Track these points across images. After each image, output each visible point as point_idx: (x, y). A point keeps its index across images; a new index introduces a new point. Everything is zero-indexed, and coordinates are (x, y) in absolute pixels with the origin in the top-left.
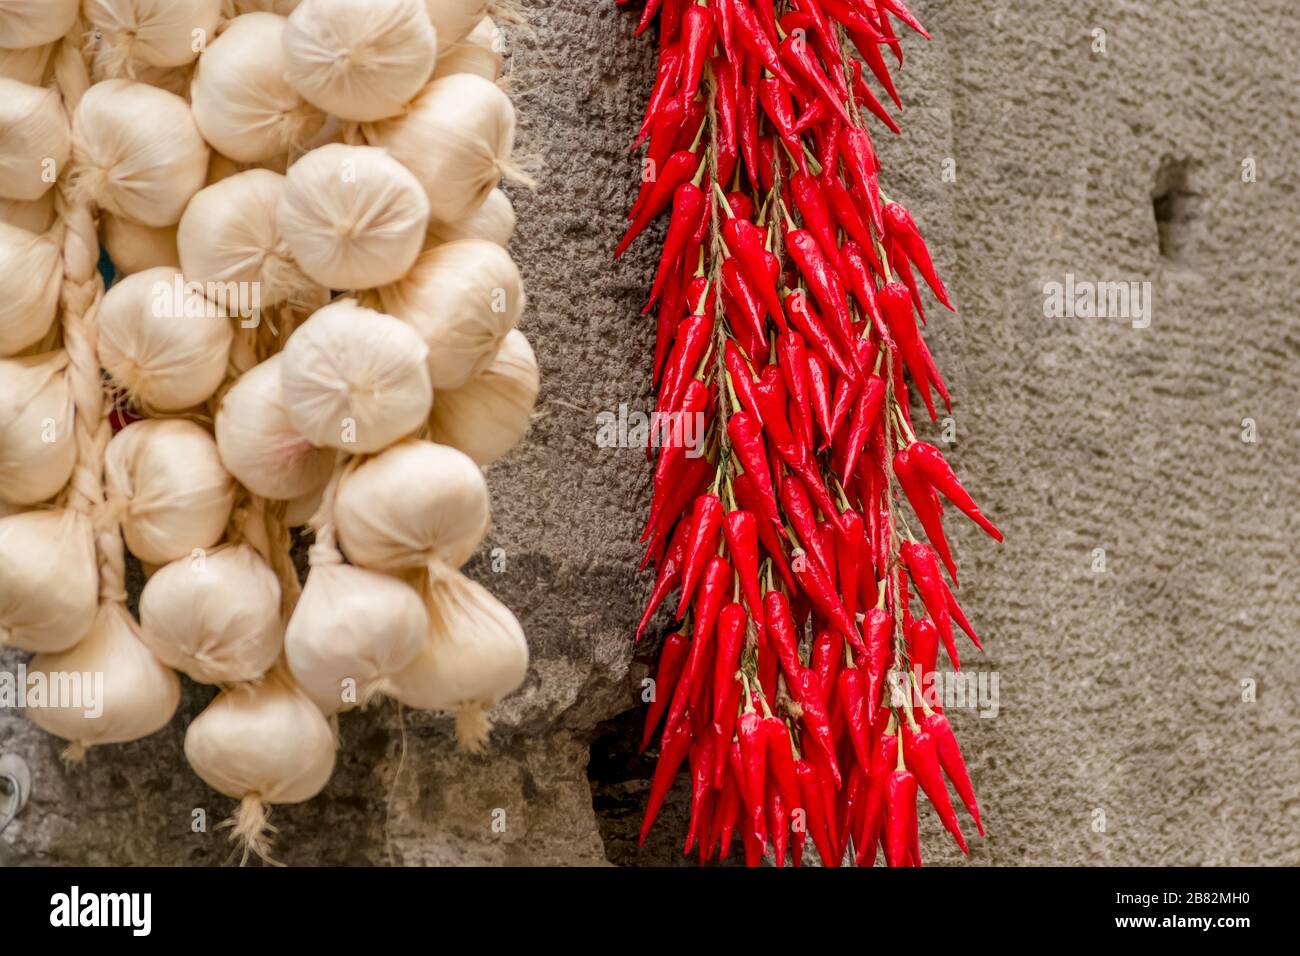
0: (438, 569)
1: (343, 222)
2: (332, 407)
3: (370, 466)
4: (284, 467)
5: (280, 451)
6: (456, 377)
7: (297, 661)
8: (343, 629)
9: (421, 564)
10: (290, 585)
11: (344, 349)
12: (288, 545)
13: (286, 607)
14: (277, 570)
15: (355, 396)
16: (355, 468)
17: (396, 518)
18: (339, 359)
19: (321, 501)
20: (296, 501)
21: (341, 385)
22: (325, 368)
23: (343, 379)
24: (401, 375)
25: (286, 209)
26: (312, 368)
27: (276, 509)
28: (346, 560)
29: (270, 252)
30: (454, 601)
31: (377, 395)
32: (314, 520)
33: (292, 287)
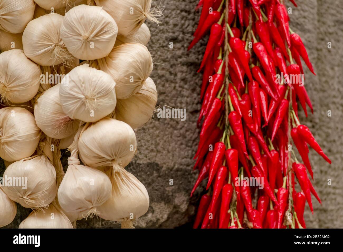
0: (116, 167)
1: (85, 34)
2: (79, 104)
3: (92, 127)
4: (59, 127)
5: (57, 121)
6: (126, 94)
7: (62, 201)
8: (79, 189)
9: (110, 165)
10: (60, 172)
11: (83, 83)
12: (60, 156)
13: (58, 180)
14: (55, 165)
15: (87, 100)
16: (86, 129)
17: (101, 147)
18: (82, 86)
19: (73, 140)
20: (63, 139)
21: (82, 96)
22: (76, 89)
23: (83, 94)
24: (105, 93)
25: (64, 28)
26: (71, 89)
27: (56, 142)
28: (82, 163)
29: (57, 45)
30: (122, 180)
31: (96, 100)
32: (70, 147)
33: (65, 58)
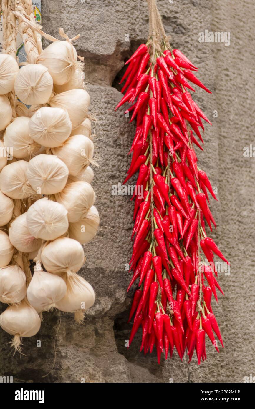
0: (69, 273)
1: (44, 176)
2: (40, 227)
3: (51, 244)
4: (27, 244)
5: (26, 239)
6: (75, 219)
7: (30, 298)
8: (42, 289)
9: (65, 271)
10: (29, 276)
11: (44, 212)
12: (29, 265)
13: (27, 282)
14: (25, 272)
15: (47, 225)
16: (47, 245)
17: (58, 259)
18: (43, 214)
19: (37, 254)
20: (31, 253)
21: (43, 222)
22: (38, 217)
23: (44, 220)
24: (60, 219)
25: (29, 172)
26: (34, 217)
27: (25, 255)
28: (44, 270)
29: (24, 184)
30: (74, 282)
31: (53, 225)
32: (35, 259)
33: (30, 193)
